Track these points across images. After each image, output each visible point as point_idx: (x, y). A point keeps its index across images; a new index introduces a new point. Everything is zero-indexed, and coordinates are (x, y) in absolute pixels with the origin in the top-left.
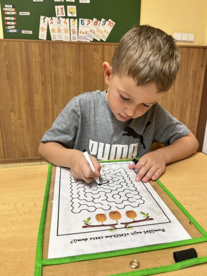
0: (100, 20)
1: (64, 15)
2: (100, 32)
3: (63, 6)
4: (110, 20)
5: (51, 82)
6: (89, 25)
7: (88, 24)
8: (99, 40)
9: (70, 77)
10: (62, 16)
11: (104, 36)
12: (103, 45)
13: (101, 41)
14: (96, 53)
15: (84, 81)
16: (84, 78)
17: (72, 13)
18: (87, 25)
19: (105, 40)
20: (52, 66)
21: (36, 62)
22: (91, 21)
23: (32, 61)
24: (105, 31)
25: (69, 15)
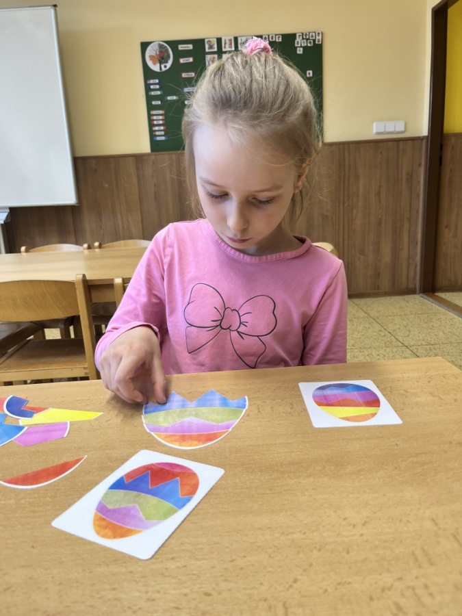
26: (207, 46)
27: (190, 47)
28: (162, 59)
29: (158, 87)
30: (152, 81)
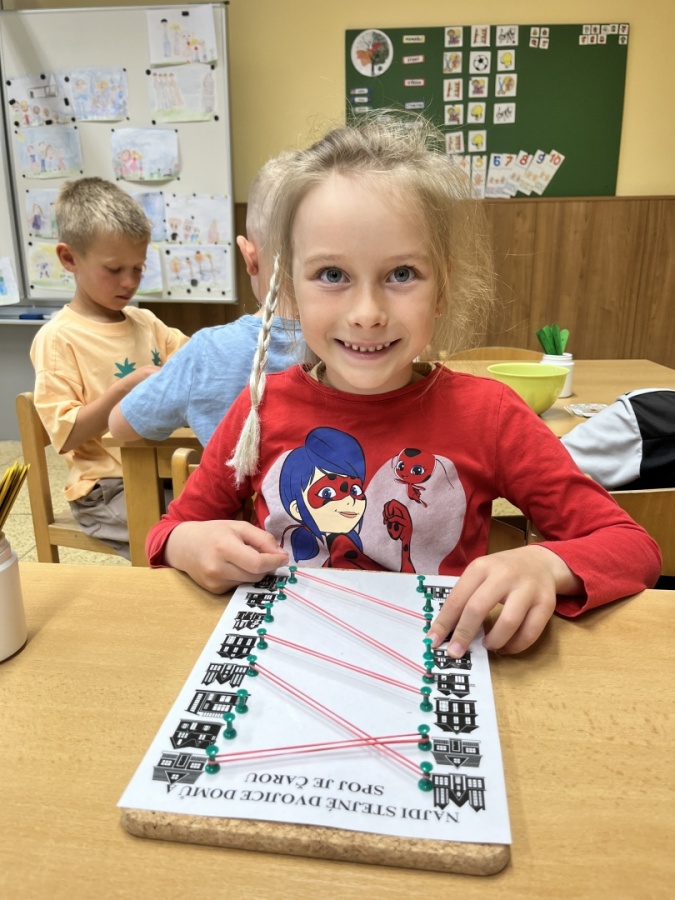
0: (534, 154)
1: (462, 150)
2: (531, 177)
3: (461, 134)
4: (554, 152)
6: (511, 165)
7: (509, 162)
8: (528, 193)
10: (457, 151)
11: (538, 185)
12: (537, 202)
13: (534, 194)
14: (520, 220)
17: (477, 145)
18: (506, 165)
19: (540, 193)
22: (514, 156)
24: (542, 174)
25: (472, 148)
26: (447, 38)
27: (422, 39)
28: (376, 57)
29: (365, 100)
30: (357, 91)
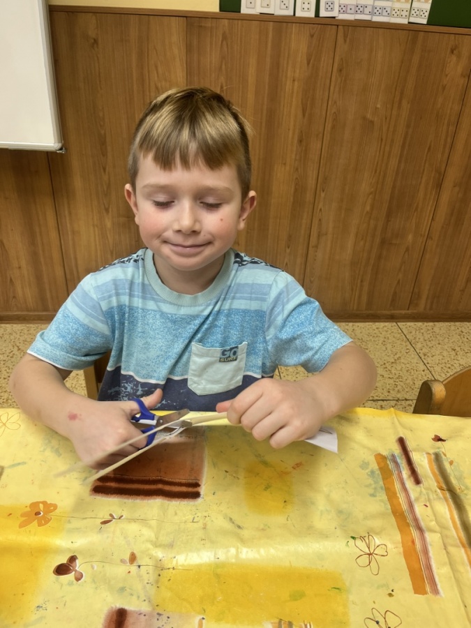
5: (321, 135)
9: (372, 122)
14: (454, 58)
15: (407, 134)
16: (408, 126)
20: (334, 91)
21: (294, 80)
23: (286, 77)
